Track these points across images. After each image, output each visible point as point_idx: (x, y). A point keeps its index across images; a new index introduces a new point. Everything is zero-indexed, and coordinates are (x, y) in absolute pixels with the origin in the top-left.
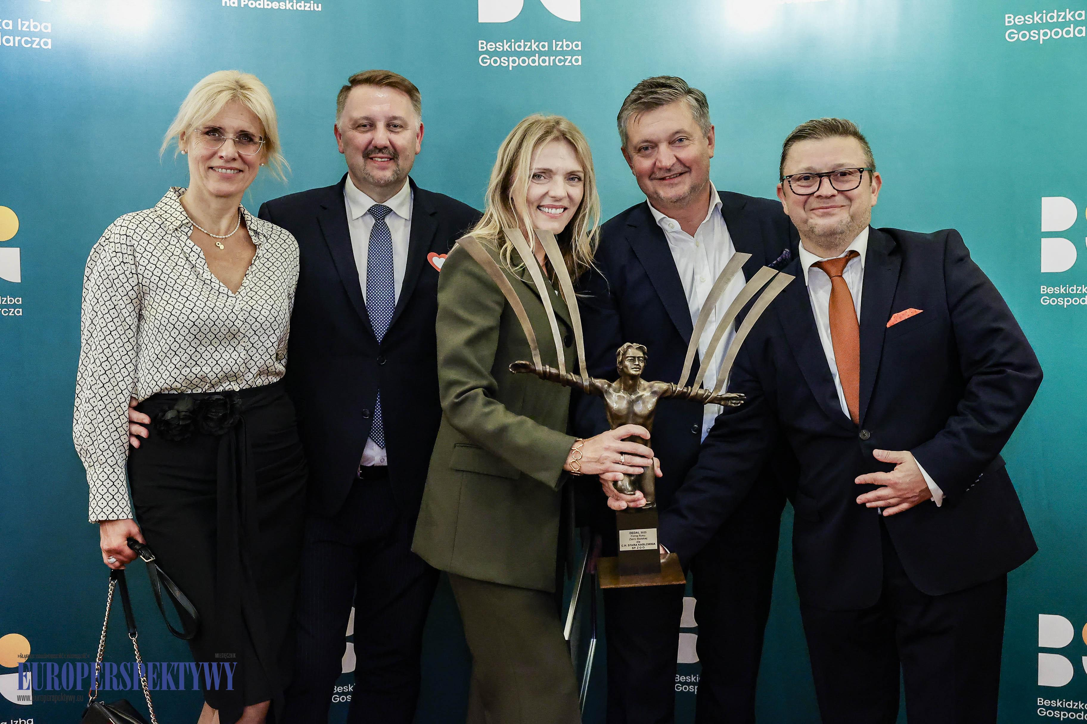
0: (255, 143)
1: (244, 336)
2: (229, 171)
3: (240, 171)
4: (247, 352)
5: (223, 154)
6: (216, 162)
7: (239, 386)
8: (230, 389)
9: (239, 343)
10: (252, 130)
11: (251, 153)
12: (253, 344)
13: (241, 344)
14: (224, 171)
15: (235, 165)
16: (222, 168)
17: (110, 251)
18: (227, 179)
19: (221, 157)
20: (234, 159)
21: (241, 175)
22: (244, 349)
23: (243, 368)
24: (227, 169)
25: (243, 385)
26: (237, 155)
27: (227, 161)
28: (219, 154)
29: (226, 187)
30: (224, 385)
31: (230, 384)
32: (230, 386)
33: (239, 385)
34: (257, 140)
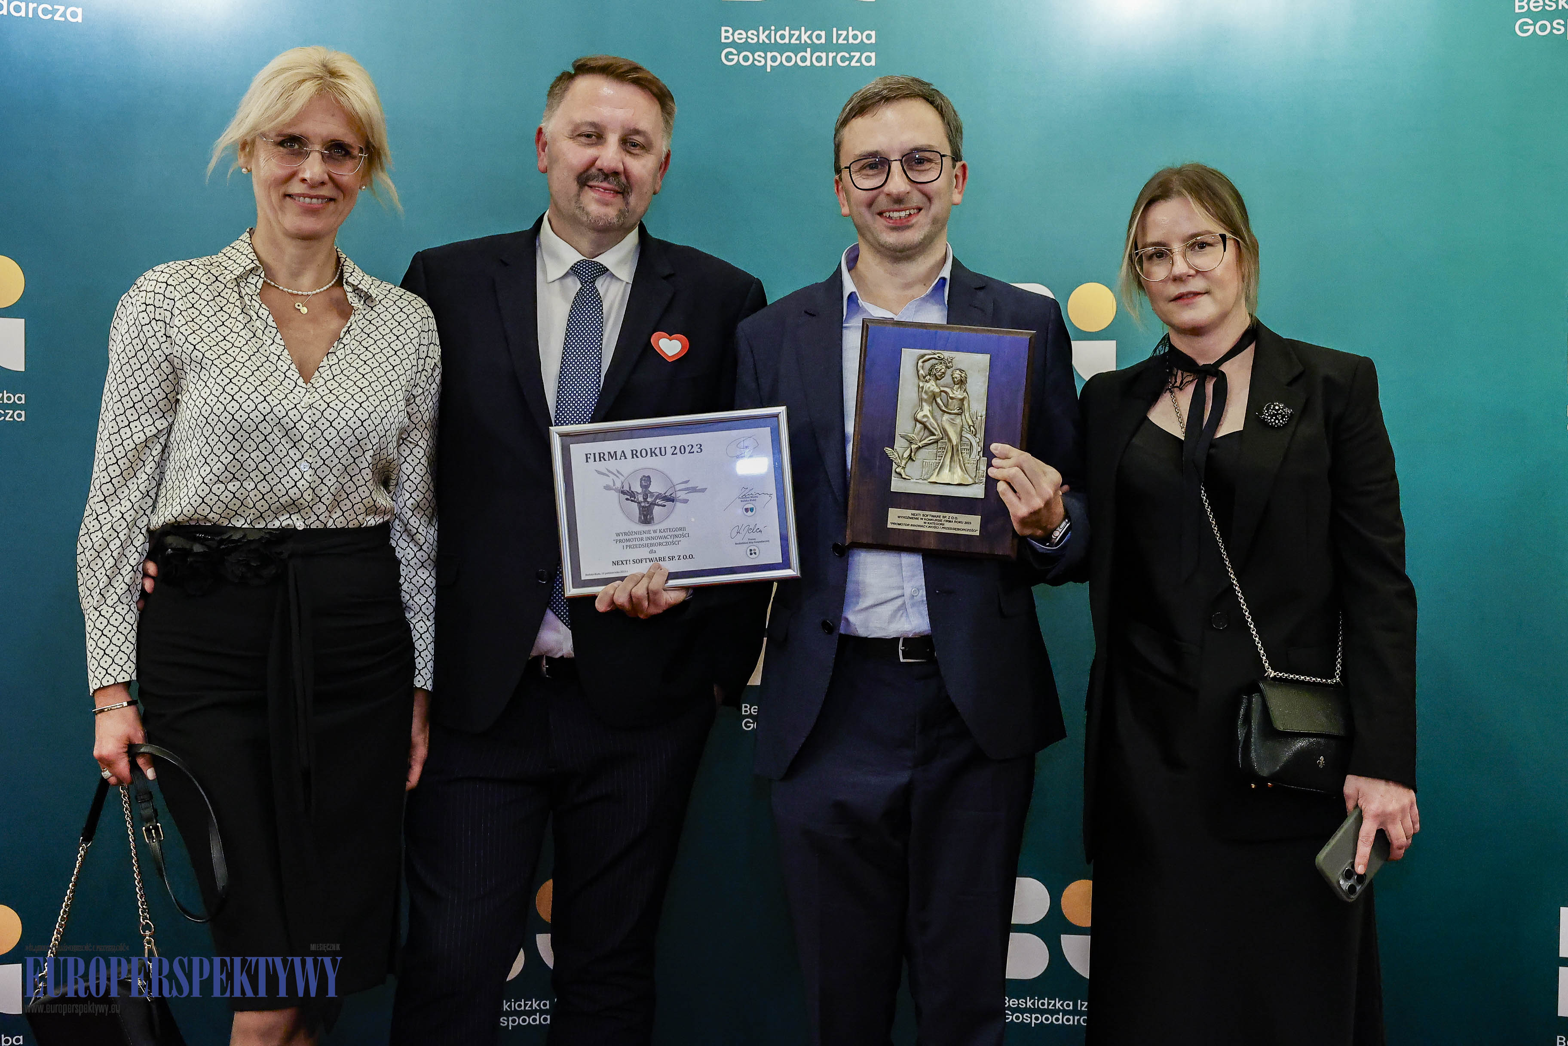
0: (353, 157)
1: (310, 447)
2: (314, 201)
3: (331, 200)
4: (316, 472)
5: (307, 175)
6: (296, 188)
7: (304, 522)
8: (289, 525)
9: (303, 457)
10: (349, 138)
11: (347, 173)
12: (324, 461)
13: (305, 458)
14: (307, 200)
15: (326, 191)
16: (304, 196)
17: (138, 303)
18: (311, 212)
19: (304, 180)
20: (323, 183)
21: (332, 206)
22: (311, 467)
23: (309, 495)
24: (311, 197)
25: (311, 520)
26: (327, 177)
27: (312, 186)
28: (301, 176)
29: (309, 224)
30: (281, 519)
31: (290, 517)
32: (289, 522)
33: (305, 520)
34: (356, 152)
